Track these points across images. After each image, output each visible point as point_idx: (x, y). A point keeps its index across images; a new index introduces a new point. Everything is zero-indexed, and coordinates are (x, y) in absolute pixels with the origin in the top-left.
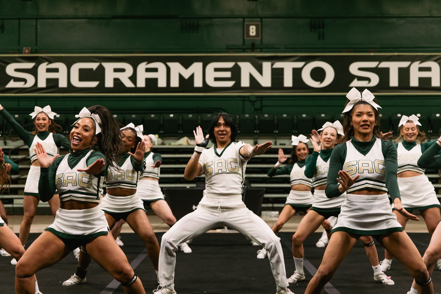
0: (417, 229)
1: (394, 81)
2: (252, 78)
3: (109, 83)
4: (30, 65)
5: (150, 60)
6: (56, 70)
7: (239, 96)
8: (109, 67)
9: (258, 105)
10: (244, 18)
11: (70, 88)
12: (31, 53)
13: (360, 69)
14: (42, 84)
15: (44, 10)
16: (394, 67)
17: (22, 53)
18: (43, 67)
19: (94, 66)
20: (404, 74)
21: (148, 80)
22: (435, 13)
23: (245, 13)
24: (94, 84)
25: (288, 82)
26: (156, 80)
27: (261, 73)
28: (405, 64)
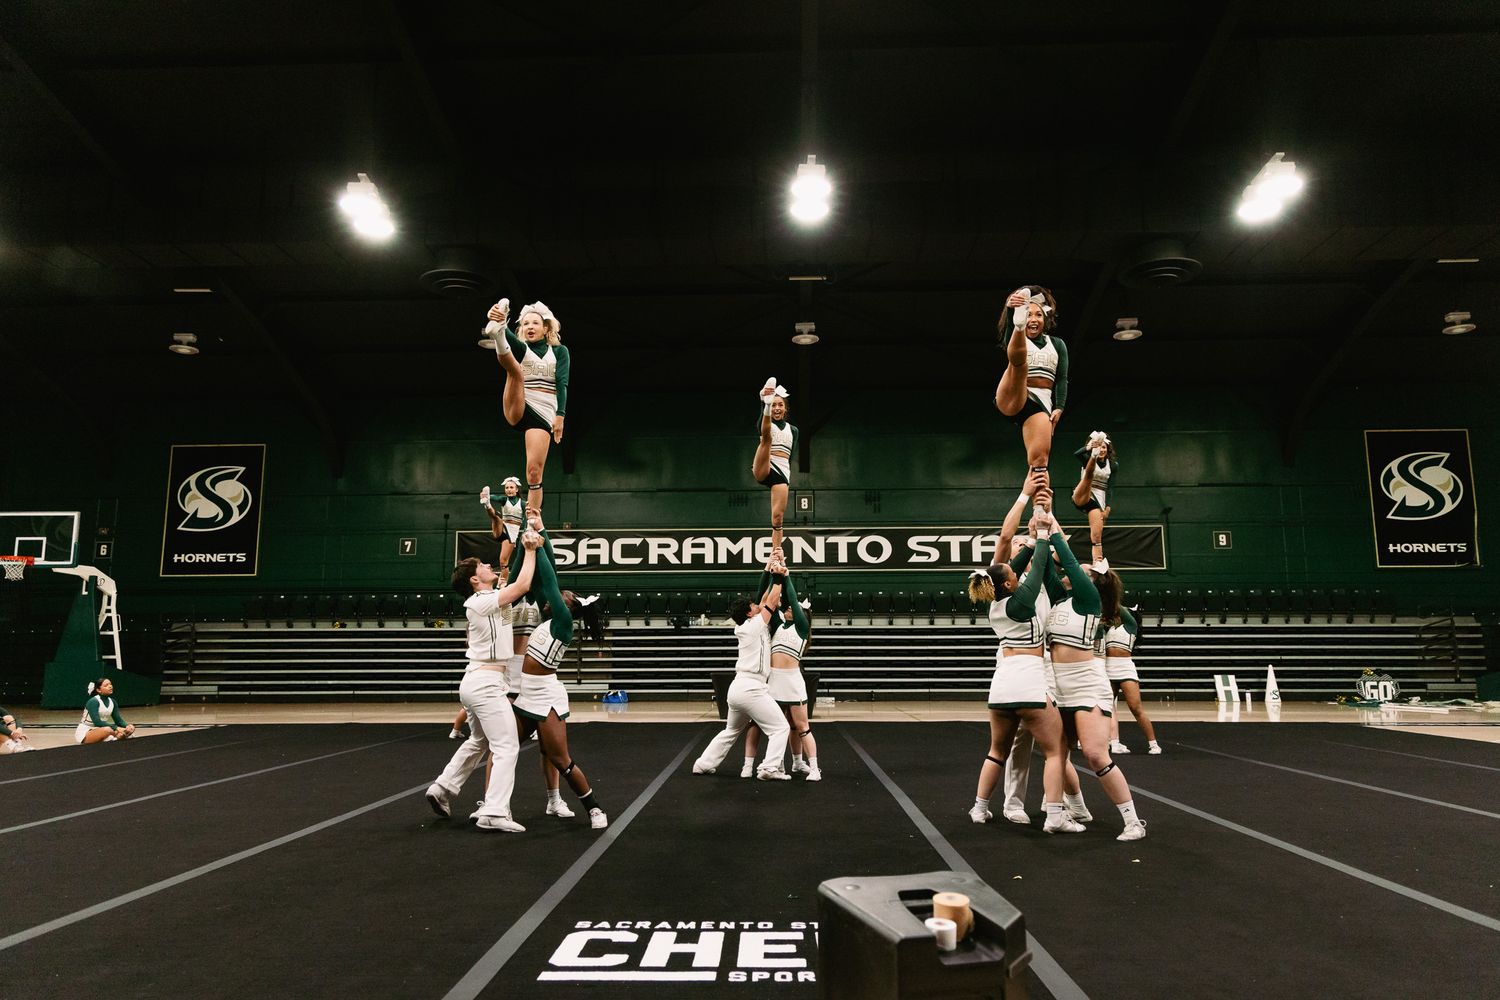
1: (955, 557)
2: (804, 554)
3: (653, 560)
4: (570, 541)
5: (697, 535)
6: (598, 546)
8: (653, 542)
9: (811, 582)
11: (612, 565)
12: (572, 528)
13: (919, 544)
14: (582, 561)
15: (586, 483)
16: (955, 541)
17: (562, 528)
18: (584, 543)
19: (637, 541)
20: (966, 549)
21: (694, 557)
22: (997, 484)
24: (637, 561)
25: (843, 557)
26: (702, 556)
27: (814, 549)
28: (967, 538)
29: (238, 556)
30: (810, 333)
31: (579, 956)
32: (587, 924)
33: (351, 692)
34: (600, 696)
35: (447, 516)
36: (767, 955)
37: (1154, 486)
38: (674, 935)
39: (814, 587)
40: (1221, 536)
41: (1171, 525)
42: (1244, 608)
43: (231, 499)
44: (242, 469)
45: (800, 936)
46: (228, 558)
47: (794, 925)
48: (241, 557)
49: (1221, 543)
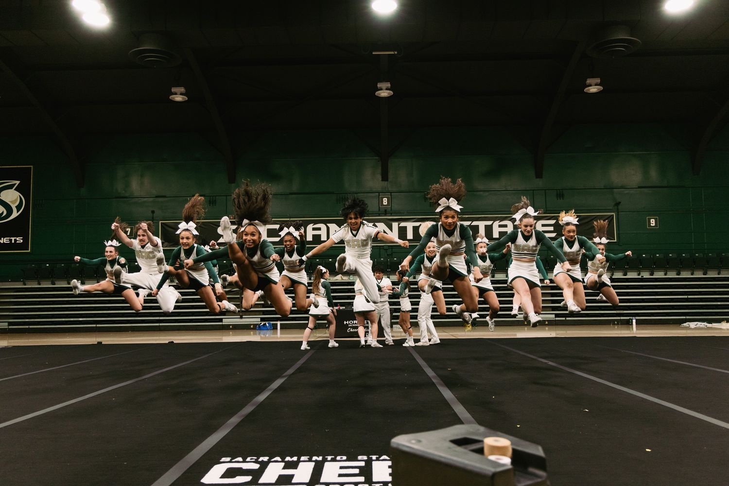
0: (500, 336)
5: (315, 222)
7: (377, 246)
9: (389, 252)
10: (379, 193)
16: (482, 225)
20: (489, 229)
21: (314, 236)
23: (380, 190)
25: (410, 235)
26: (320, 236)
27: (392, 231)
28: (489, 223)
29: (18, 239)
30: (387, 89)
31: (221, 478)
32: (228, 459)
33: (95, 325)
34: (255, 325)
35: (153, 212)
36: (340, 475)
37: (610, 188)
38: (283, 464)
39: (392, 254)
40: (652, 220)
41: (620, 213)
42: (665, 265)
43: (11, 202)
44: (18, 182)
45: (363, 464)
46: (11, 240)
47: (360, 458)
48: (20, 240)
49: (652, 225)
